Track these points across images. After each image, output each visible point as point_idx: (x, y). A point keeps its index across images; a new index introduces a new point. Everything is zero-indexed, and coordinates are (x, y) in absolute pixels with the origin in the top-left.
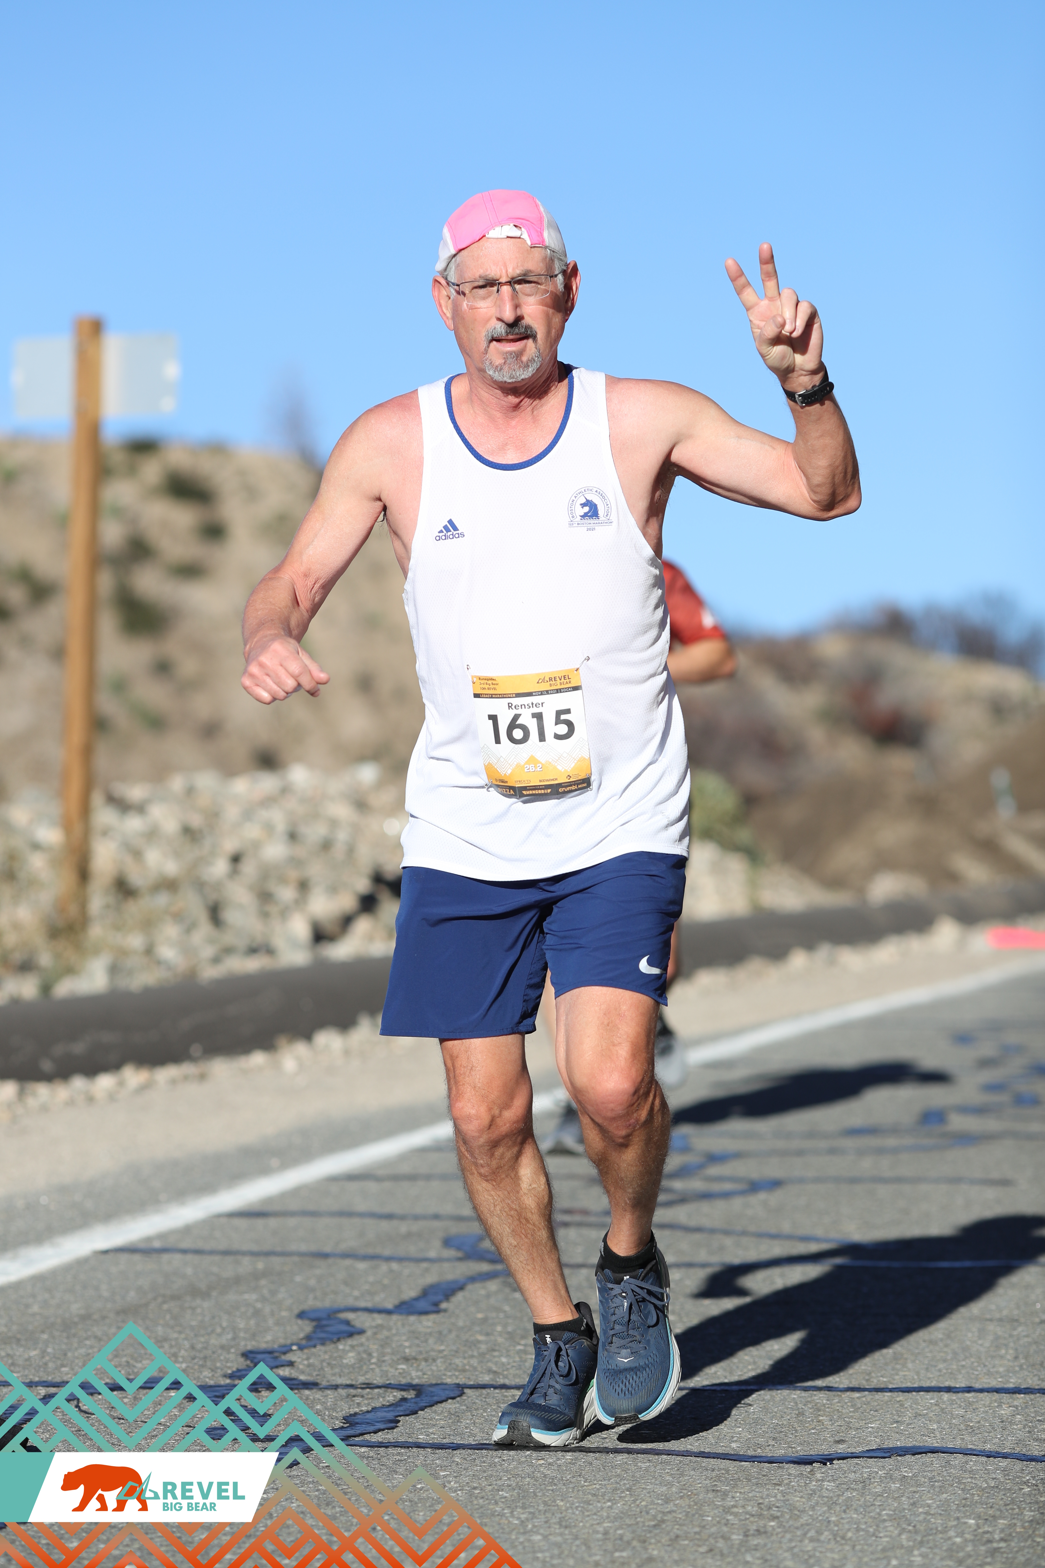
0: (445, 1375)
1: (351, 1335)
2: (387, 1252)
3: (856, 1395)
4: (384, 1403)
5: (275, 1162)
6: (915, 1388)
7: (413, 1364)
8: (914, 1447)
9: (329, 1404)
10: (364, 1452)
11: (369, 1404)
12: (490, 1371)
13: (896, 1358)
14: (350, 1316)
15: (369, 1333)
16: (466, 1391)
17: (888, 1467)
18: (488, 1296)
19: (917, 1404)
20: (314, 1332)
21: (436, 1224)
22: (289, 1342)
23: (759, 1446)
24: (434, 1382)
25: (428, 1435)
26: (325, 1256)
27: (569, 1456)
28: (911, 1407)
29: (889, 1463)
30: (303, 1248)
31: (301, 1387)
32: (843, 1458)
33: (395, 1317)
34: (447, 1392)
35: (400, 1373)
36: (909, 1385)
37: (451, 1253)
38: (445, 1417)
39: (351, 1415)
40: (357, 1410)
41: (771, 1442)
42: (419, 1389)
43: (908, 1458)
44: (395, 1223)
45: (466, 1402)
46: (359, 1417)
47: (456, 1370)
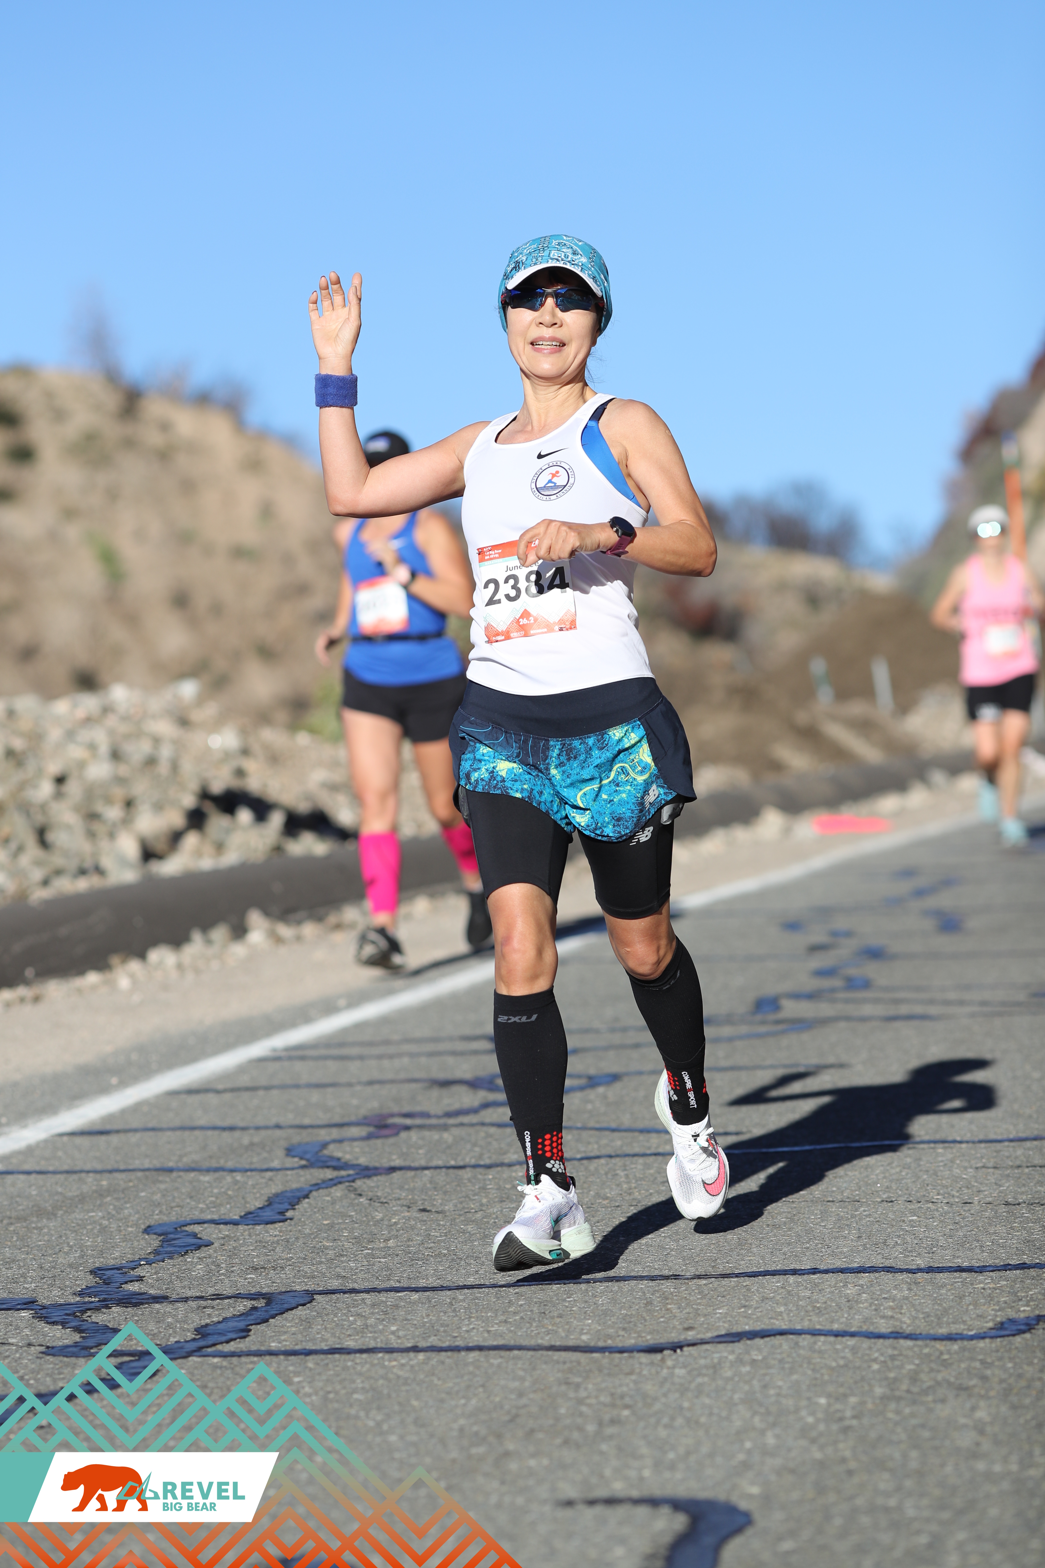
0: (294, 1282)
1: (198, 1247)
2: (230, 1164)
3: (704, 1282)
4: (235, 1313)
5: (114, 1081)
6: (761, 1272)
7: (261, 1272)
8: (762, 1331)
9: (180, 1317)
10: (217, 1363)
11: (219, 1315)
12: (339, 1276)
13: (741, 1243)
14: (197, 1228)
15: (216, 1245)
16: (315, 1297)
17: (738, 1351)
18: (333, 1203)
19: (764, 1288)
20: (162, 1246)
21: (278, 1132)
22: (137, 1257)
23: (609, 1337)
24: (283, 1290)
25: (280, 1343)
26: (170, 1170)
27: (421, 1356)
28: (758, 1291)
29: (739, 1347)
30: (147, 1164)
31: (151, 1301)
32: (694, 1345)
33: (240, 1227)
34: (297, 1299)
35: (249, 1283)
36: (755, 1269)
37: (296, 1162)
38: (296, 1323)
39: (202, 1326)
40: (208, 1321)
41: (621, 1333)
42: (269, 1298)
43: (759, 1342)
44: (237, 1134)
45: (317, 1307)
46: (211, 1327)
47: (304, 1276)
